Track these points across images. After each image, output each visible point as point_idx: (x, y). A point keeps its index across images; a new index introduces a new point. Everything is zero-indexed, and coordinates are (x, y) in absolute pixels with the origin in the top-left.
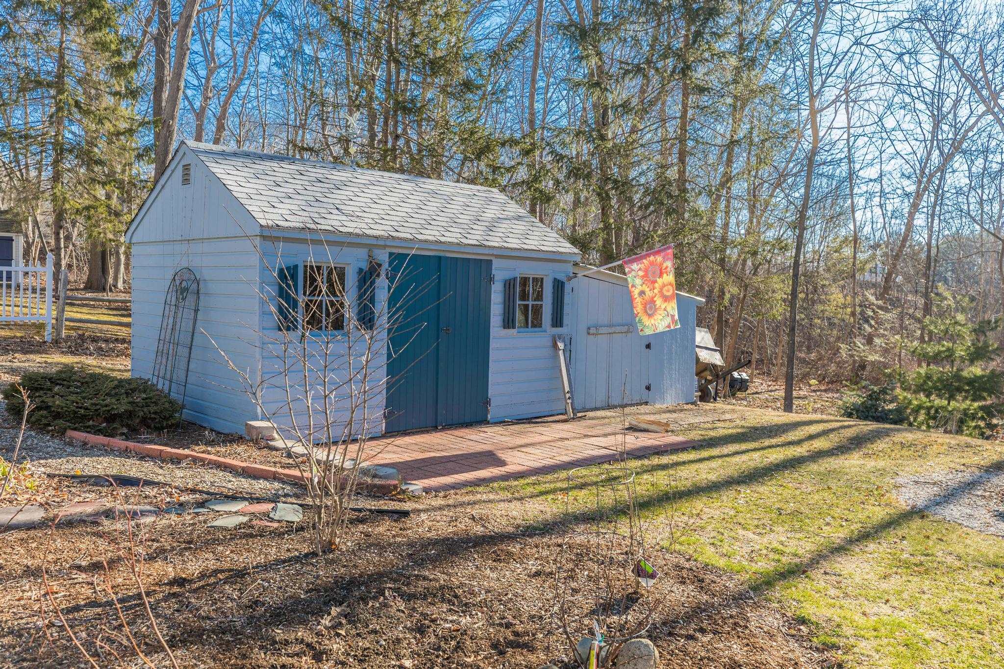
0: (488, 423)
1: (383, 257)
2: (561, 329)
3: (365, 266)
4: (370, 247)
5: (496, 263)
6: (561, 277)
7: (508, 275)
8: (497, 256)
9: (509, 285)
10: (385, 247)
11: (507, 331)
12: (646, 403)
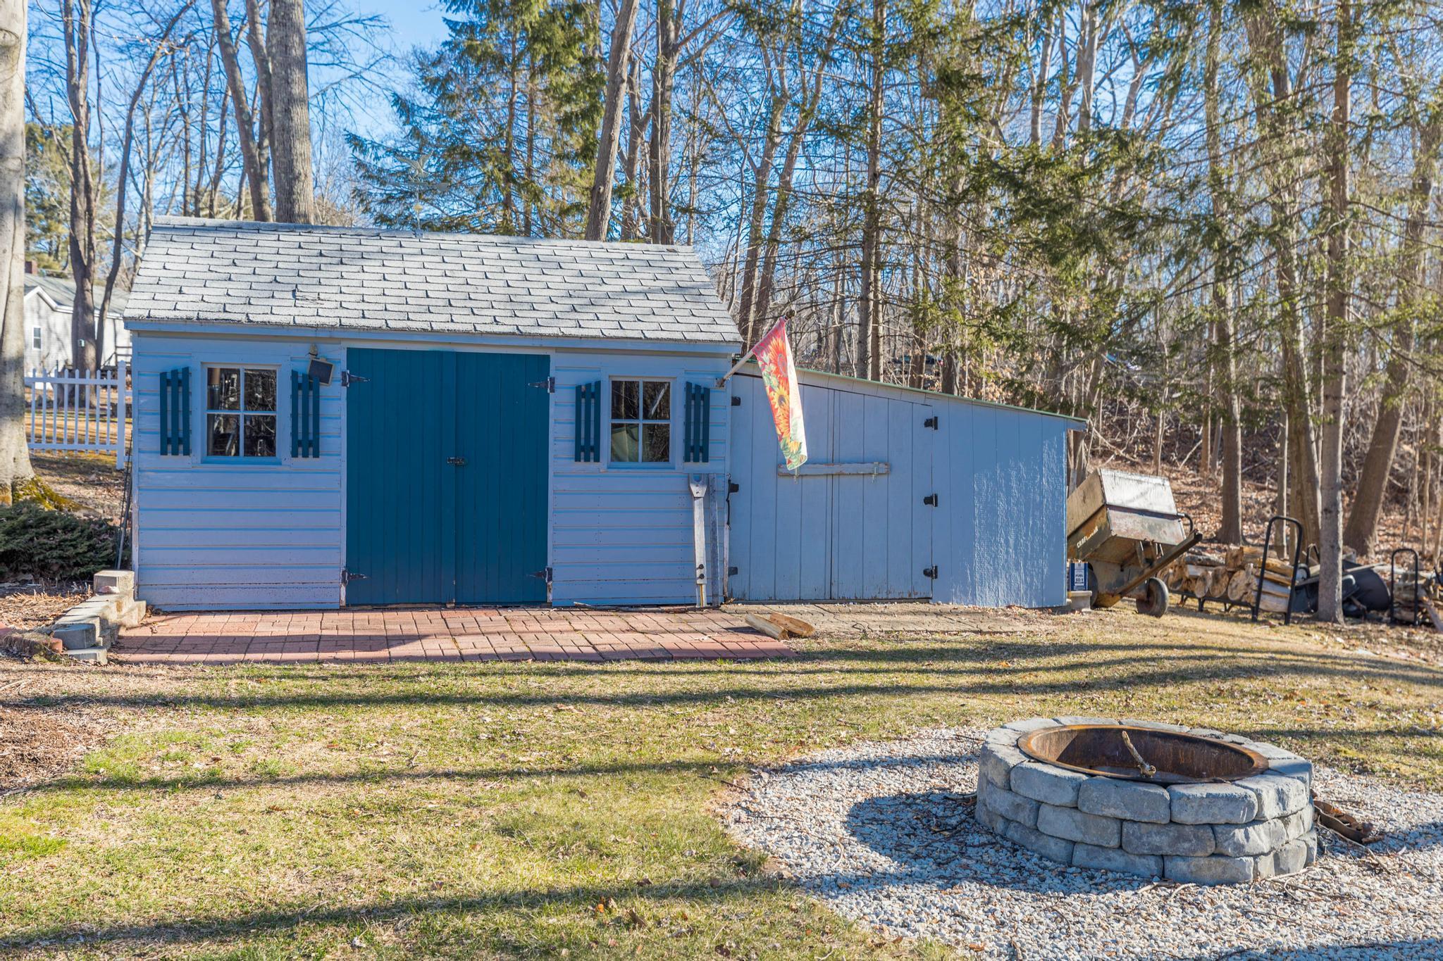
0: (550, 606)
1: (338, 357)
2: (706, 464)
3: (304, 367)
4: (315, 341)
5: (556, 360)
6: (706, 381)
7: (584, 378)
8: (558, 350)
9: (587, 395)
10: (340, 340)
11: (582, 465)
12: (926, 600)
